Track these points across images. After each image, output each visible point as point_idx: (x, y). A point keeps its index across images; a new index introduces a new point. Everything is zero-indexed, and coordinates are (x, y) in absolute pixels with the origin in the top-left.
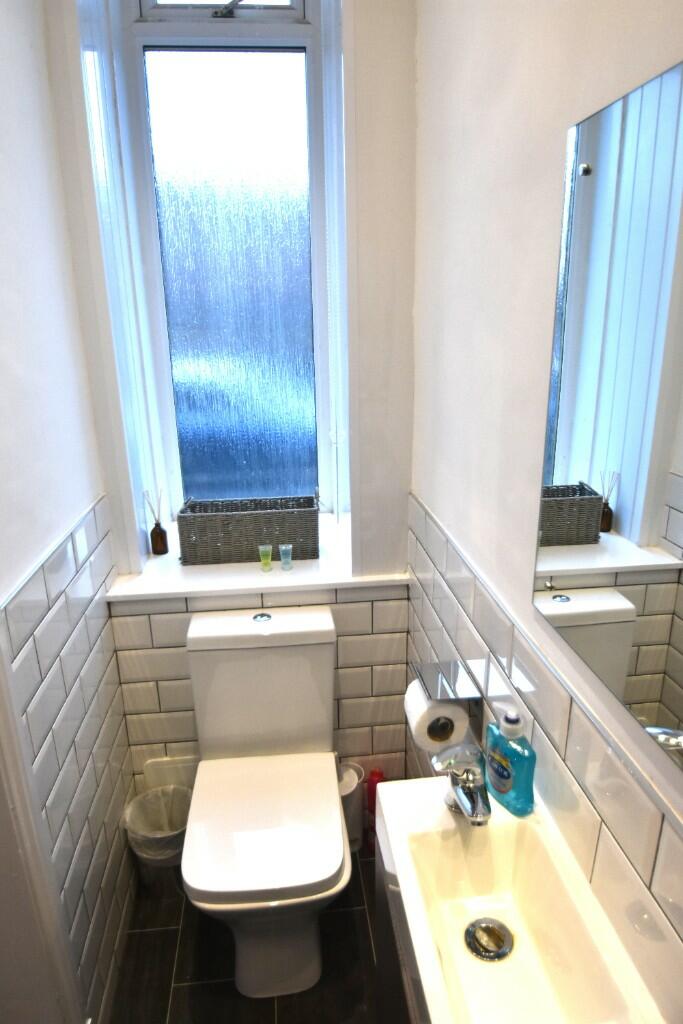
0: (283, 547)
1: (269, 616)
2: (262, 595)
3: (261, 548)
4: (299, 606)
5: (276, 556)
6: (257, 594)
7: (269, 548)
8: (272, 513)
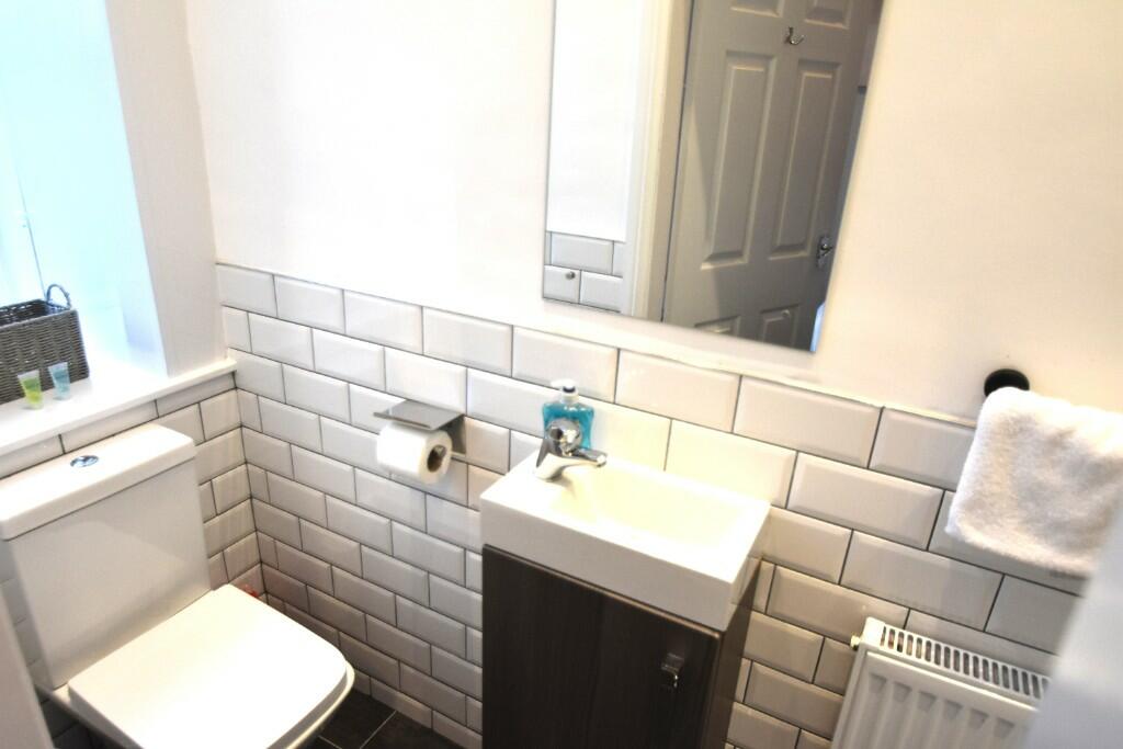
0: (53, 370)
1: (94, 458)
2: (60, 436)
3: (23, 378)
4: (113, 435)
5: (46, 384)
6: (52, 438)
7: (34, 374)
8: (13, 328)
